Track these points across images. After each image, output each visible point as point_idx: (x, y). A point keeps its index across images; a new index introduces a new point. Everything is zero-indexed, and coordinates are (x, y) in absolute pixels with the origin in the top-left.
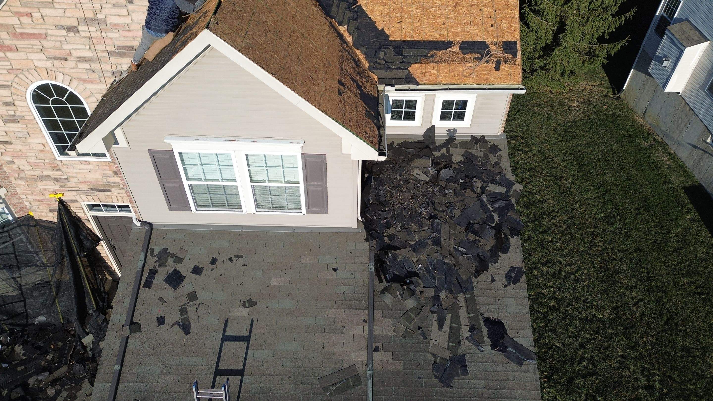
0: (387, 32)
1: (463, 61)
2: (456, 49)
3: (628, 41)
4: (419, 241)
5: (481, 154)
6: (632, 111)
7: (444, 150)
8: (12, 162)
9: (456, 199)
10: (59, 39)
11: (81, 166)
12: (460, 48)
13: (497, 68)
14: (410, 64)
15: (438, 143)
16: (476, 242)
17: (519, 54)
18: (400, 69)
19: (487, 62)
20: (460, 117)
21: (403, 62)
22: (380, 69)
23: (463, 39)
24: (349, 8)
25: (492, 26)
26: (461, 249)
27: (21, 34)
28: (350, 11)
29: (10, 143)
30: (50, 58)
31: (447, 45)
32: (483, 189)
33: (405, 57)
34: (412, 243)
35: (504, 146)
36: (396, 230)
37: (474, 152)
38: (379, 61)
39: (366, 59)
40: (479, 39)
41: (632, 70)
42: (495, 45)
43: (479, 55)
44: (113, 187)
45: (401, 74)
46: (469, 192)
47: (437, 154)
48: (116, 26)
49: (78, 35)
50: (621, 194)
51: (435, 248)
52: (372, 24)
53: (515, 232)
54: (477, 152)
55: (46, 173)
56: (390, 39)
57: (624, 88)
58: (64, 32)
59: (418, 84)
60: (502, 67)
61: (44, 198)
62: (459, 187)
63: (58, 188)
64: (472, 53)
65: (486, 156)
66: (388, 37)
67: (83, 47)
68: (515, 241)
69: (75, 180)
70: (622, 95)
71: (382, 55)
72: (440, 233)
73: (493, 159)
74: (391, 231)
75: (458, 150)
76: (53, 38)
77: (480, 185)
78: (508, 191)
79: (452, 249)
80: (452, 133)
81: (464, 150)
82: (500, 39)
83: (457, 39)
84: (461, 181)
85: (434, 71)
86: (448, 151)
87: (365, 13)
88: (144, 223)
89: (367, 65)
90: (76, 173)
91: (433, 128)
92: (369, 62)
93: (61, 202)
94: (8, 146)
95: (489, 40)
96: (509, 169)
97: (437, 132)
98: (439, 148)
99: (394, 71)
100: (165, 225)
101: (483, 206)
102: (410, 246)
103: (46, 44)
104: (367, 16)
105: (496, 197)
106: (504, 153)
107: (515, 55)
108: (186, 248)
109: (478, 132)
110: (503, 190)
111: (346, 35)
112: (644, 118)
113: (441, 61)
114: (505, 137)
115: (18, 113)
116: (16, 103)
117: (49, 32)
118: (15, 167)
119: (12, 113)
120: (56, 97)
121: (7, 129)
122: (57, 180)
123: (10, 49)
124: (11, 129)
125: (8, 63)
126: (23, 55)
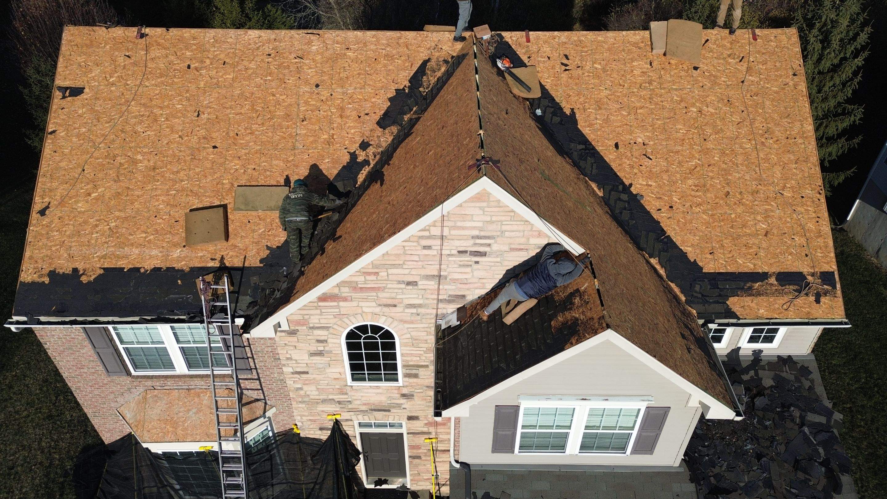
0: (700, 264)
1: (781, 293)
2: (773, 280)
3: (853, 172)
4: (749, 482)
5: (792, 378)
6: (860, 247)
7: (752, 373)
8: (301, 389)
9: (778, 432)
10: (396, 291)
11: (370, 391)
12: (777, 280)
13: (818, 301)
14: (727, 297)
15: (744, 365)
16: (806, 481)
17: (838, 286)
18: (718, 302)
19: (807, 294)
20: (769, 339)
21: (720, 295)
22: (698, 303)
23: (778, 270)
24: (658, 239)
25: (807, 255)
26: (793, 491)
27: (361, 288)
28: (660, 242)
29: (307, 373)
30: (380, 305)
31: (764, 276)
32: (802, 418)
33: (721, 290)
34: (742, 484)
35: (813, 366)
36: (721, 468)
37: (784, 375)
38: (695, 294)
39: (682, 292)
40: (794, 270)
41: (858, 200)
42: (813, 275)
43: (796, 287)
44: (394, 407)
45: (719, 308)
46: (789, 424)
47: (745, 377)
48: (454, 281)
49: (416, 287)
50: (873, 359)
51: (768, 490)
52: (684, 255)
53: (845, 469)
54: (787, 374)
55: (331, 397)
56: (704, 271)
57: (848, 219)
58: (403, 286)
59: (739, 319)
60: (823, 299)
61: (319, 418)
62: (777, 417)
63: (338, 409)
64: (790, 284)
65: (797, 379)
66: (702, 269)
67: (416, 296)
68: (846, 479)
69: (358, 402)
70: (845, 226)
71: (697, 288)
72: (770, 473)
73: (807, 384)
74: (716, 470)
75: (767, 372)
76: (390, 291)
77: (798, 415)
78: (829, 420)
79: (784, 491)
80: (757, 353)
81: (773, 373)
82: (816, 270)
83: (773, 270)
84: (778, 410)
85: (753, 305)
86: (757, 374)
87: (675, 244)
88: (462, 464)
89: (683, 299)
90: (362, 396)
91: (738, 349)
92: (685, 296)
93: (337, 423)
94: (304, 376)
95: (805, 270)
96: (825, 395)
97: (741, 352)
98: (746, 370)
99: (712, 305)
100: (482, 465)
101: (806, 438)
102: (741, 489)
103: (381, 295)
104: (676, 247)
105: (818, 429)
106: (816, 376)
107: (834, 287)
108: (508, 491)
109: (785, 352)
110: (822, 420)
111: (658, 267)
112: (877, 257)
113: (759, 294)
114: (813, 357)
115: (327, 349)
116: (329, 341)
117: (389, 286)
118: (302, 393)
119: (322, 349)
120: (370, 334)
121: (309, 362)
122: (339, 403)
123: (345, 299)
124: (314, 362)
125: (338, 310)
126: (355, 304)
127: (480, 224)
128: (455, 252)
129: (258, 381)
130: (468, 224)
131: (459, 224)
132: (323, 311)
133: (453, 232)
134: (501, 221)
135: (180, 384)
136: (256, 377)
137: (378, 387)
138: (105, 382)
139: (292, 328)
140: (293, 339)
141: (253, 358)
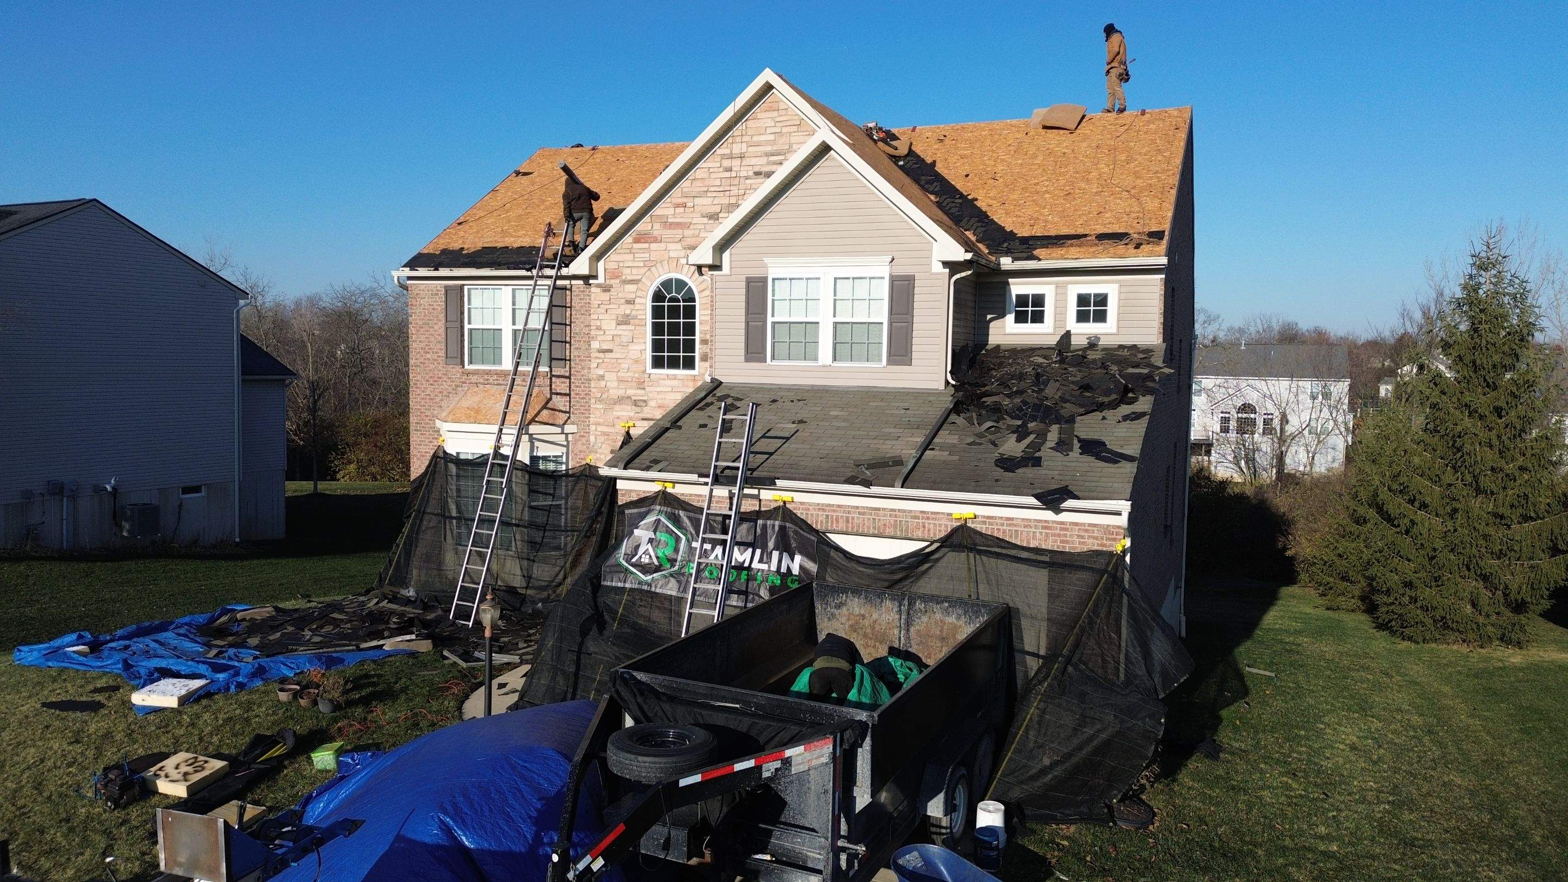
0: (1016, 232)
1: (1097, 245)
2: (1091, 238)
5: (1127, 354)
7: (1080, 353)
8: (602, 377)
10: (699, 227)
11: (667, 383)
12: (1096, 238)
13: (1137, 248)
14: (1035, 249)
15: (1073, 349)
17: (1165, 239)
19: (1126, 244)
20: (1101, 317)
21: (1028, 247)
23: (1102, 232)
24: (979, 220)
25: (1138, 223)
28: (982, 222)
29: (611, 351)
30: (685, 248)
31: (1081, 236)
32: (1120, 371)
33: (1032, 245)
37: (1118, 354)
40: (1120, 231)
42: (1139, 234)
43: (1117, 241)
47: (1070, 355)
52: (1001, 228)
54: (1123, 353)
55: (628, 393)
56: (1018, 236)
58: (705, 220)
60: (1144, 246)
61: (613, 429)
63: (632, 414)
64: (1109, 240)
65: (1133, 355)
66: (1016, 235)
68: (1146, 399)
69: (654, 403)
71: (1005, 245)
73: (1142, 356)
75: (1098, 354)
76: (695, 227)
80: (1092, 337)
81: (1105, 354)
82: (1146, 230)
83: (1095, 232)
85: (1061, 251)
86: (1084, 354)
90: (658, 394)
91: (1068, 335)
94: (608, 355)
96: (1160, 360)
97: (1074, 340)
101: (1112, 378)
103: (687, 232)
104: (997, 224)
105: (1133, 376)
107: (1160, 240)
110: (1145, 371)
113: (1070, 245)
115: (634, 313)
116: (637, 300)
117: (695, 221)
118: (603, 384)
119: (628, 312)
120: (674, 294)
121: (615, 333)
122: (635, 403)
123: (656, 240)
124: (620, 333)
125: (647, 255)
126: (663, 245)
127: (772, 137)
128: (751, 173)
129: (568, 380)
130: (763, 138)
131: (755, 139)
132: (636, 255)
133: (751, 149)
134: (790, 133)
135: (500, 382)
136: (567, 374)
137: (675, 377)
138: (440, 375)
139: (608, 281)
140: (606, 296)
141: (570, 343)
